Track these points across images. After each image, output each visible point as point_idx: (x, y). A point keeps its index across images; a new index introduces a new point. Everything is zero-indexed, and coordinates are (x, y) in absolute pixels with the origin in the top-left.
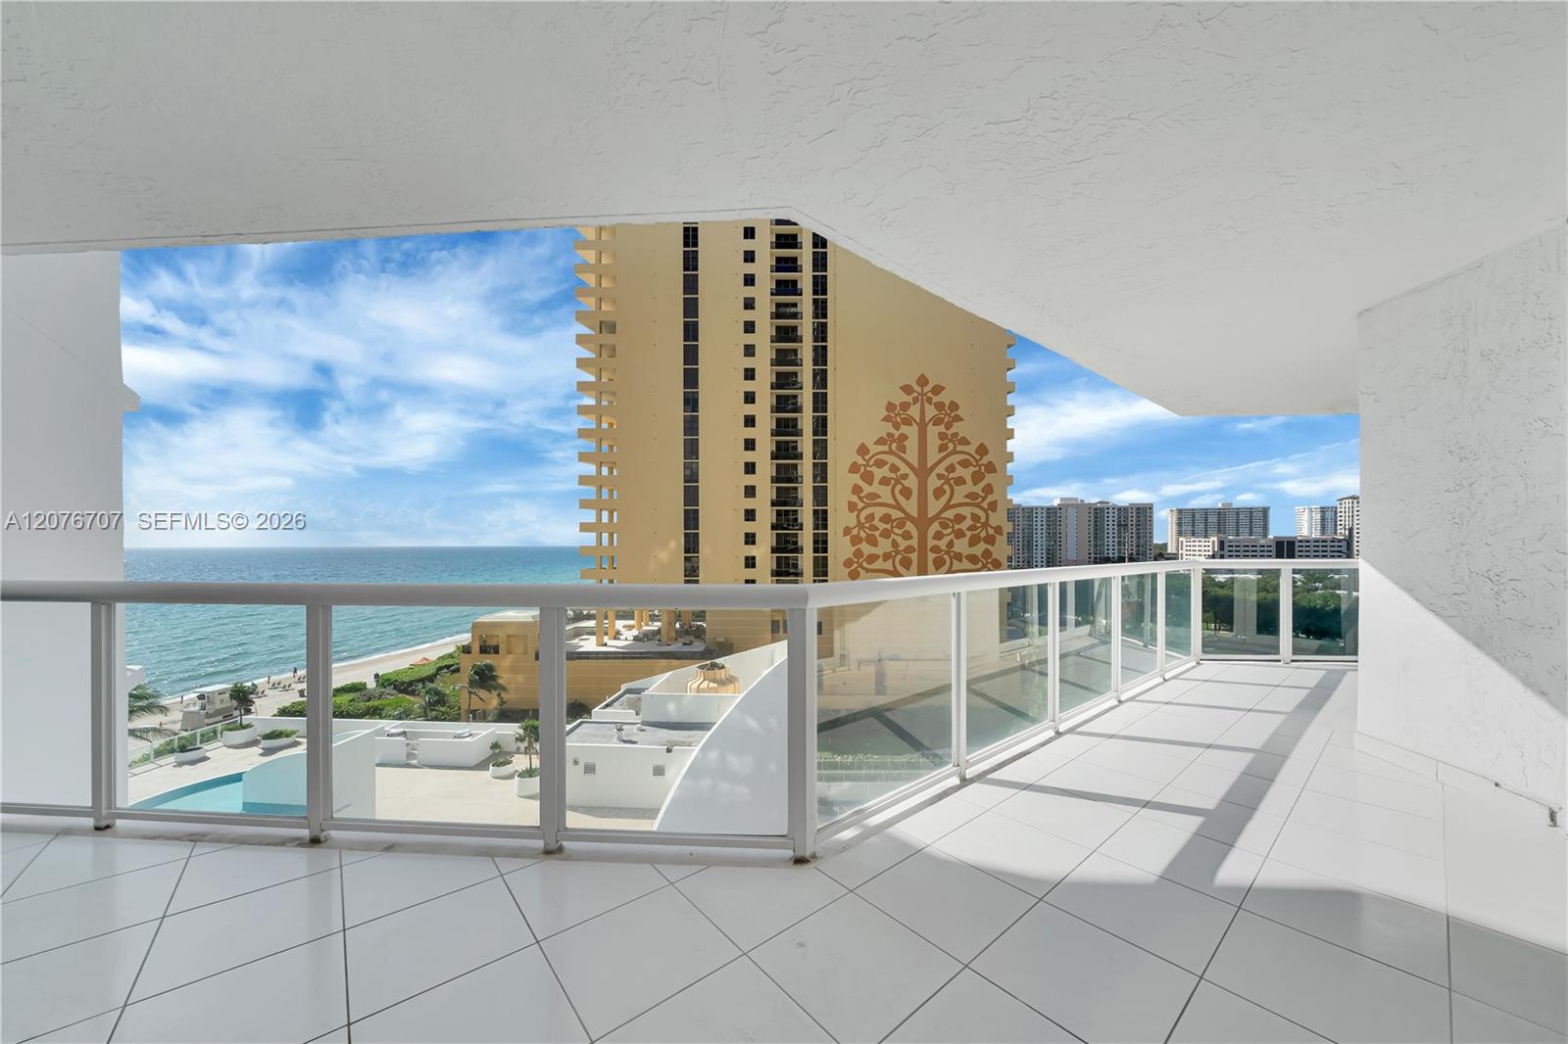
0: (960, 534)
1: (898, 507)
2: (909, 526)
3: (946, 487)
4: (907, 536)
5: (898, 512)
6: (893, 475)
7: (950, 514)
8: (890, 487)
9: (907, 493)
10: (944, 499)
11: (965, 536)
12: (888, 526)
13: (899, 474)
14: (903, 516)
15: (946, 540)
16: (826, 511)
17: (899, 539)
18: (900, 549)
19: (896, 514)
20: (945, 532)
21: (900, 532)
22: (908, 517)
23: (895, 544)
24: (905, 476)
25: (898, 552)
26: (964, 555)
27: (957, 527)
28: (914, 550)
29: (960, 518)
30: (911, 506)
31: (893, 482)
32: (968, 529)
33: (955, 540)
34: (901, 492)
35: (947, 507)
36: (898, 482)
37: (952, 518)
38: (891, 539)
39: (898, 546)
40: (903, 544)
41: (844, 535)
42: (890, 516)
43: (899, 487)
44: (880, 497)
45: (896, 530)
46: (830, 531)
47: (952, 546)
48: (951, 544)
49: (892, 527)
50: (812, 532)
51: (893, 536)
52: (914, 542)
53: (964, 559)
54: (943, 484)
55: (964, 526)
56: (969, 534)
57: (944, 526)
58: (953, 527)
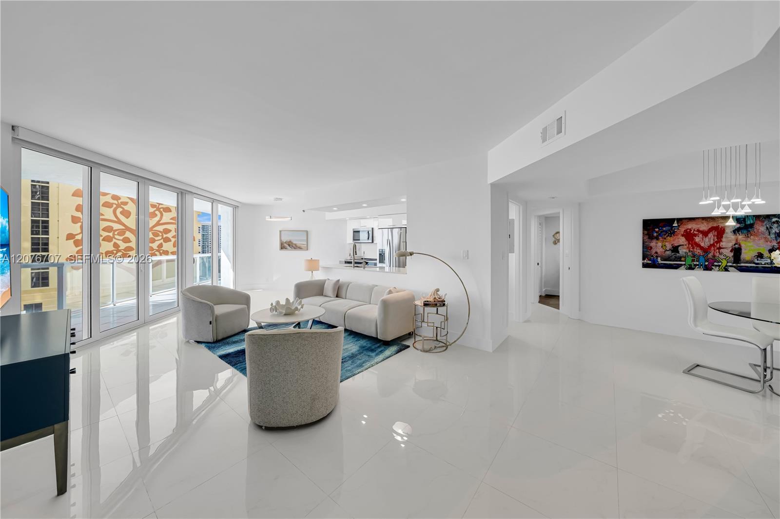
0: (167, 240)
1: (119, 222)
2: (128, 234)
3: (157, 212)
4: (126, 240)
5: (121, 226)
6: (116, 202)
7: (160, 228)
8: (112, 209)
9: (127, 214)
10: (157, 219)
11: (170, 241)
12: (111, 234)
13: (119, 201)
14: (124, 228)
15: (157, 243)
16: (47, 222)
17: (120, 243)
18: (120, 249)
19: (116, 226)
20: (156, 238)
21: (121, 238)
22: (128, 229)
23: (116, 246)
24: (126, 203)
25: (118, 251)
26: (170, 252)
27: (165, 236)
28: (134, 249)
29: (167, 231)
30: (131, 222)
31: (115, 206)
32: (172, 237)
33: (163, 243)
34: (121, 213)
35: (158, 224)
36: (118, 206)
37: (162, 231)
38: (112, 243)
39: (120, 247)
40: (123, 246)
41: (67, 239)
42: (112, 228)
43: (119, 210)
44: (104, 215)
45: (117, 237)
46: (52, 236)
47: (162, 247)
48: (160, 246)
49: (114, 234)
50: (30, 236)
51: (114, 240)
52: (133, 244)
53: (170, 253)
54: (156, 210)
55: (170, 235)
56: (173, 240)
57: (155, 234)
58: (162, 236)
